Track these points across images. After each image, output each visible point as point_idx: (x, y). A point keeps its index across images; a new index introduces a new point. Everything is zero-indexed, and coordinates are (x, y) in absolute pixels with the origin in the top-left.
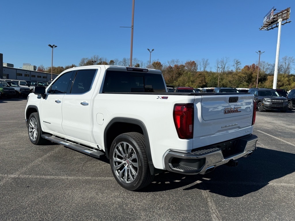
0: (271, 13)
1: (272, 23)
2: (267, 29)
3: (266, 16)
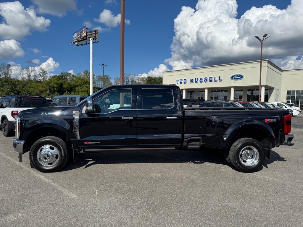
0: (83, 30)
1: (84, 40)
2: (77, 45)
3: (76, 32)
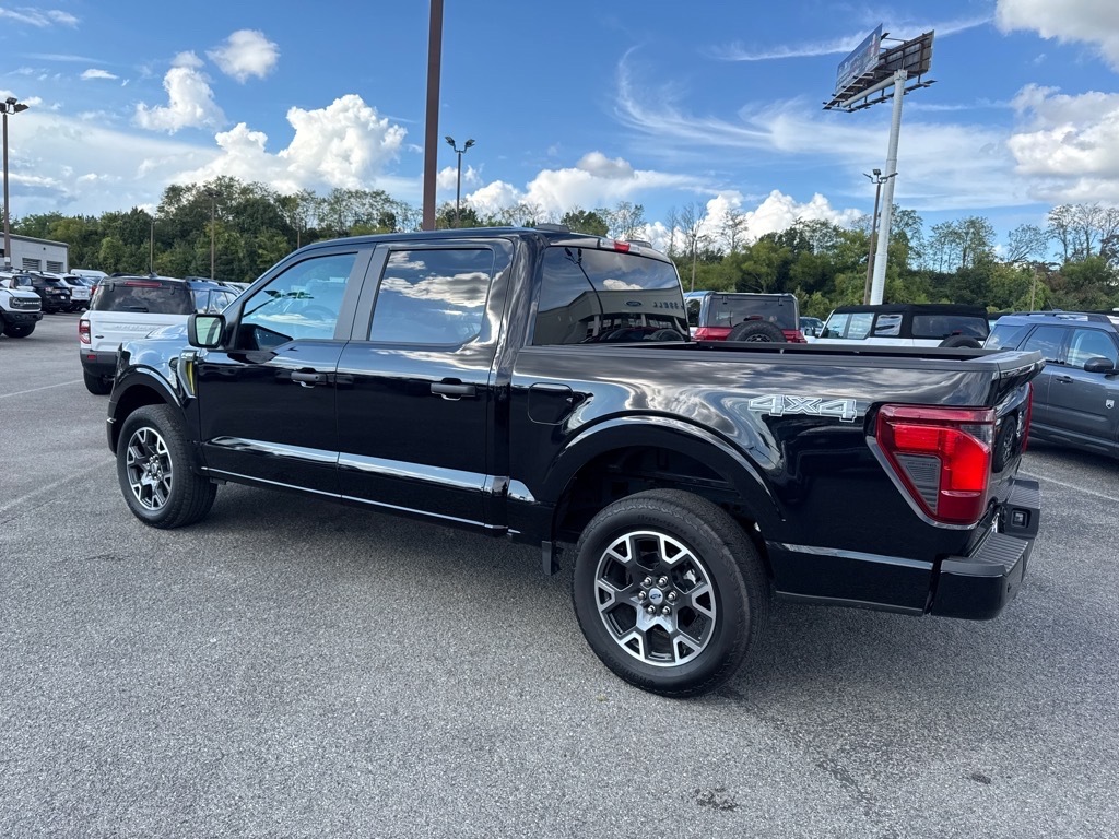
0: (870, 47)
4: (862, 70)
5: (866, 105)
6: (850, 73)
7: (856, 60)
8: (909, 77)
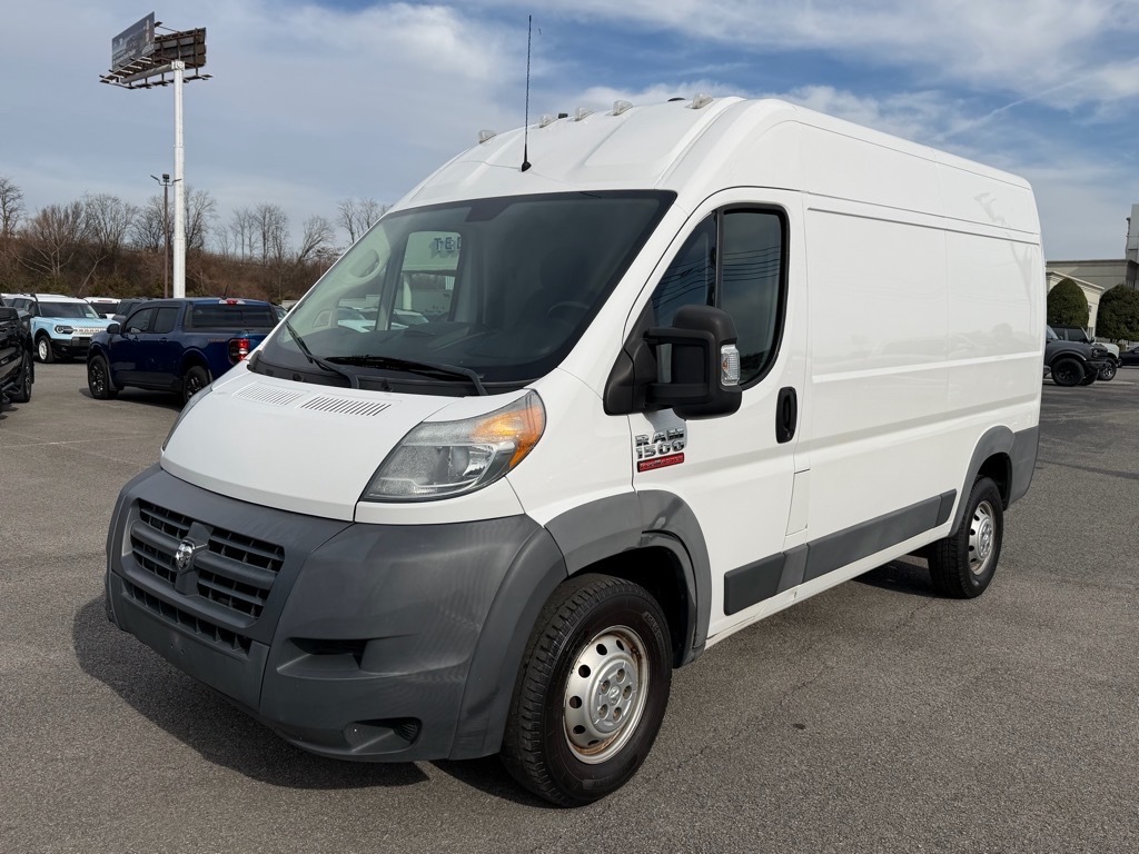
4: (139, 53)
5: (147, 86)
6: (127, 51)
7: (131, 40)
8: (186, 68)
